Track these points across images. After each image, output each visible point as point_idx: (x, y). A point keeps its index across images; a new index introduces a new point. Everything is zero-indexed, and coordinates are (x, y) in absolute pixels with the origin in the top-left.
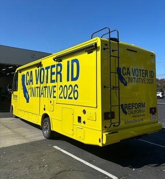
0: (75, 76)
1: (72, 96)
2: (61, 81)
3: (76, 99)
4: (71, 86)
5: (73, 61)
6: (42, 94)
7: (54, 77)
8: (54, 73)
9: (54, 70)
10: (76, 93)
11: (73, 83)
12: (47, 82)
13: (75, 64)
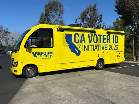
0: (116, 42)
1: (115, 49)
2: (110, 43)
3: (117, 50)
4: (115, 45)
5: (116, 36)
6: (95, 49)
7: (105, 41)
8: (105, 39)
9: (105, 37)
10: (117, 48)
11: (116, 44)
12: (100, 43)
13: (116, 37)
